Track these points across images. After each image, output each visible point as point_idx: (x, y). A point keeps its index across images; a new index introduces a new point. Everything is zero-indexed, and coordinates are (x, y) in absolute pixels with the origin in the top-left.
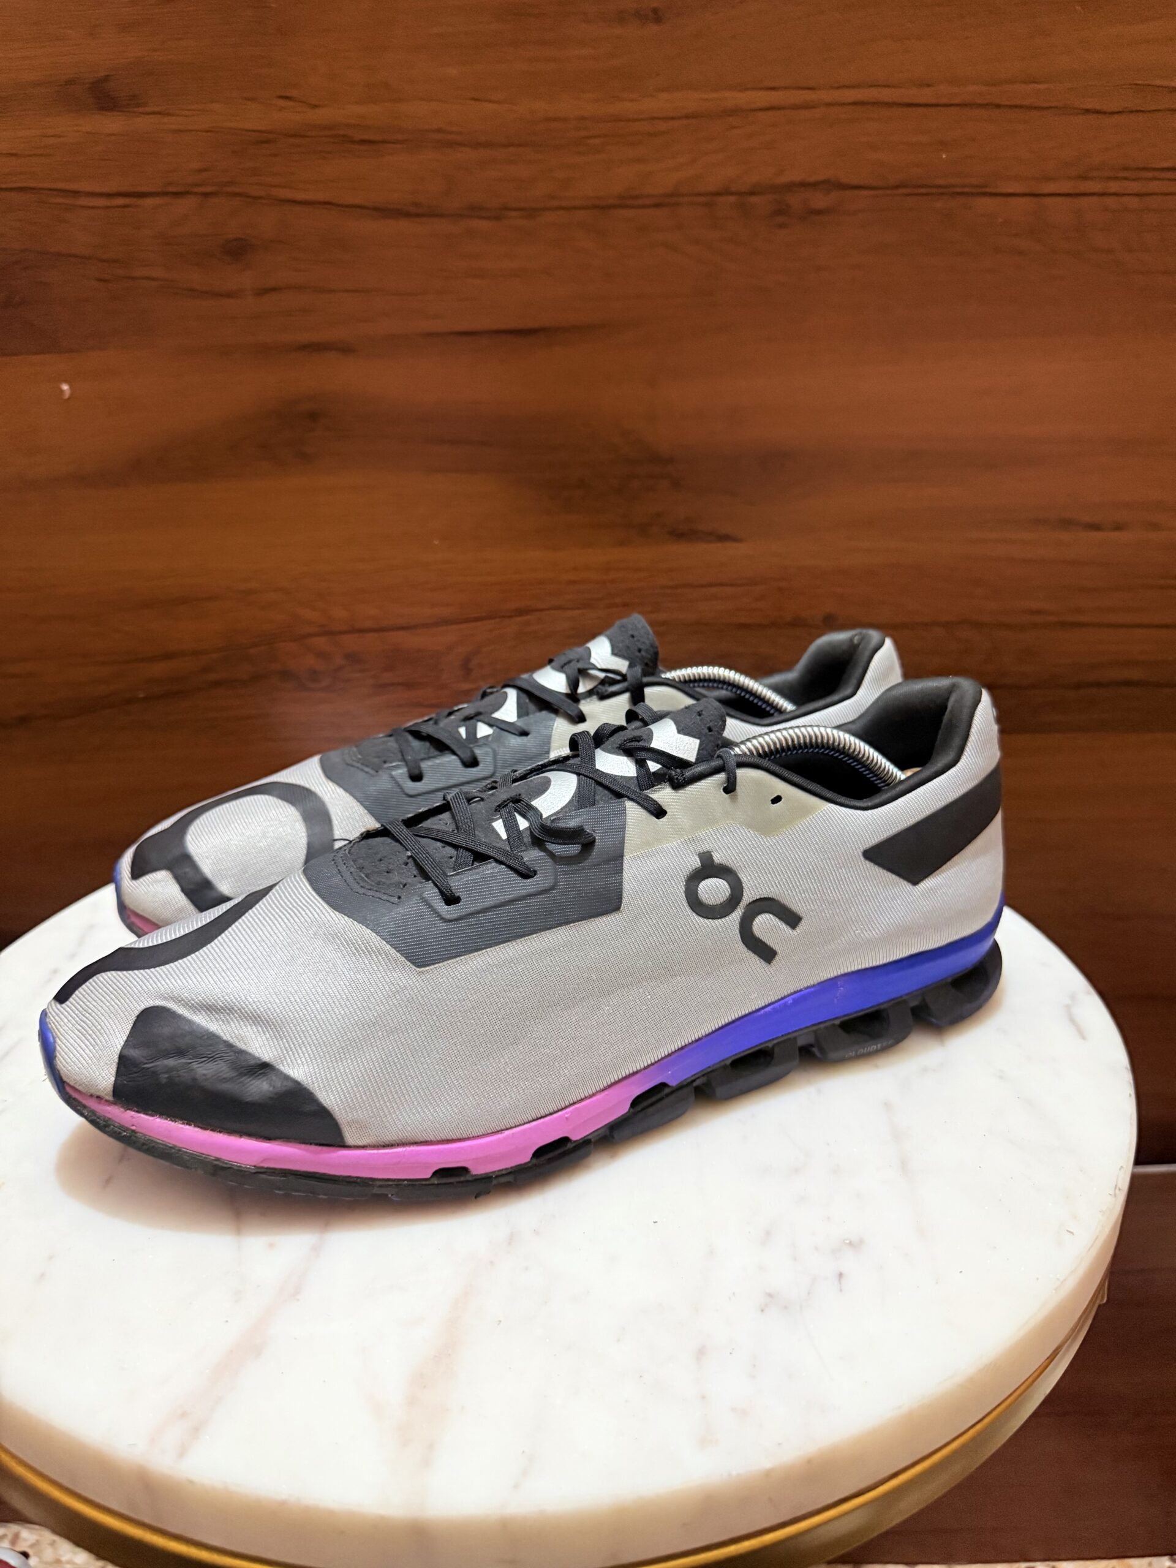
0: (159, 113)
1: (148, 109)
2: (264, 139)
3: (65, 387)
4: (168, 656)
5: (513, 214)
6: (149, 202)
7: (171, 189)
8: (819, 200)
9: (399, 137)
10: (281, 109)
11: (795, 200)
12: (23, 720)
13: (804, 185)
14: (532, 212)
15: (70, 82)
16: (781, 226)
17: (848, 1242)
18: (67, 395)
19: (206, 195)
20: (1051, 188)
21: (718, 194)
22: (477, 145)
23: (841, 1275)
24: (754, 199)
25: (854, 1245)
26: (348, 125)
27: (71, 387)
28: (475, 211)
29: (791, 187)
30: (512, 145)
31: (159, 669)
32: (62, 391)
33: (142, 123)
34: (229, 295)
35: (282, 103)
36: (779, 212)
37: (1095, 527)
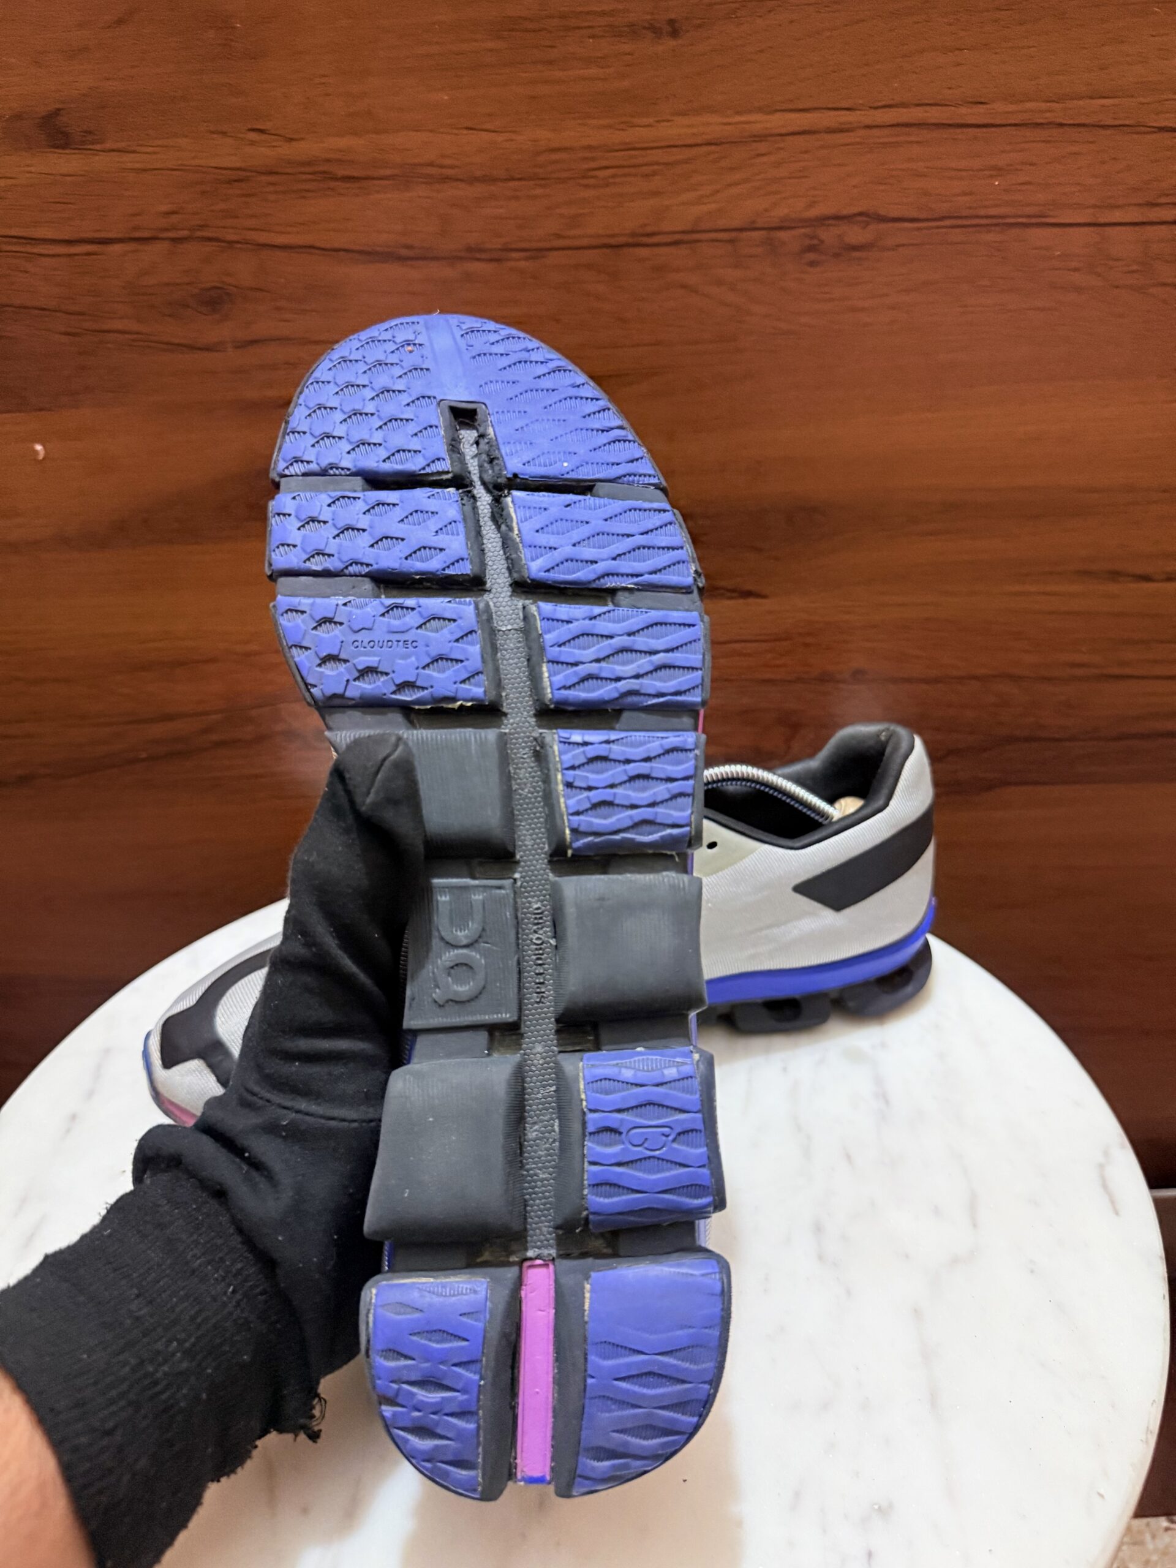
0: (119, 151)
1: (108, 145)
2: (239, 177)
3: (39, 447)
4: (170, 718)
5: (514, 255)
6: (117, 248)
7: (137, 235)
8: (855, 234)
9: (388, 172)
10: (252, 143)
11: (829, 235)
12: (24, 780)
13: (838, 218)
14: (537, 253)
15: (18, 117)
16: (812, 264)
17: (876, 1507)
18: (41, 457)
19: (174, 240)
20: (1117, 216)
21: (741, 230)
22: (473, 180)
23: (870, 1555)
24: (783, 235)
25: (884, 1511)
26: (328, 160)
27: (44, 446)
28: (473, 252)
29: (823, 220)
30: (513, 179)
31: (159, 730)
32: (36, 452)
33: (101, 162)
34: (207, 349)
35: (253, 136)
36: (811, 249)
37: (1147, 578)
